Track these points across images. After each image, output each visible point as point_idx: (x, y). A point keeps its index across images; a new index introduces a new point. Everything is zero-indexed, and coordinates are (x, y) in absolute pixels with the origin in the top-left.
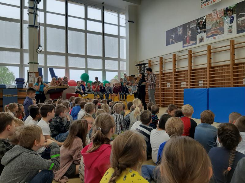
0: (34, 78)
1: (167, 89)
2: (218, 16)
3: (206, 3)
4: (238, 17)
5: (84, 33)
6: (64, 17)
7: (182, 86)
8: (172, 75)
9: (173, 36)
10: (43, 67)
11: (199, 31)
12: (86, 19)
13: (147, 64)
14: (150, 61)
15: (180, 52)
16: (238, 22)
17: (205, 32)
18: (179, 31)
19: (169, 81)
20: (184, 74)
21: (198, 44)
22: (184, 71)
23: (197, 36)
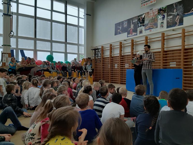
0: (7, 58)
1: (114, 69)
2: (153, 14)
3: (145, 3)
4: (168, 16)
5: (50, 22)
6: (33, 8)
7: (126, 67)
8: (119, 58)
9: (121, 28)
10: (14, 48)
11: (140, 25)
12: (52, 10)
13: (100, 49)
14: (103, 47)
15: (125, 40)
16: (168, 20)
17: (144, 26)
18: (124, 24)
19: (117, 63)
20: (128, 58)
21: (138, 35)
22: (128, 55)
23: (138, 29)
